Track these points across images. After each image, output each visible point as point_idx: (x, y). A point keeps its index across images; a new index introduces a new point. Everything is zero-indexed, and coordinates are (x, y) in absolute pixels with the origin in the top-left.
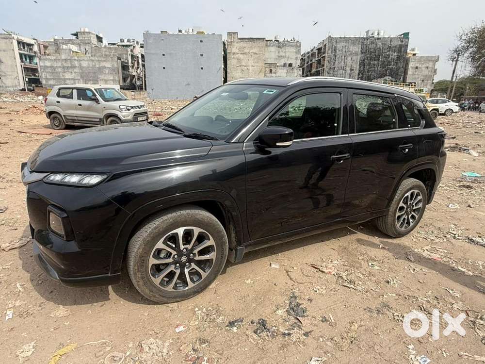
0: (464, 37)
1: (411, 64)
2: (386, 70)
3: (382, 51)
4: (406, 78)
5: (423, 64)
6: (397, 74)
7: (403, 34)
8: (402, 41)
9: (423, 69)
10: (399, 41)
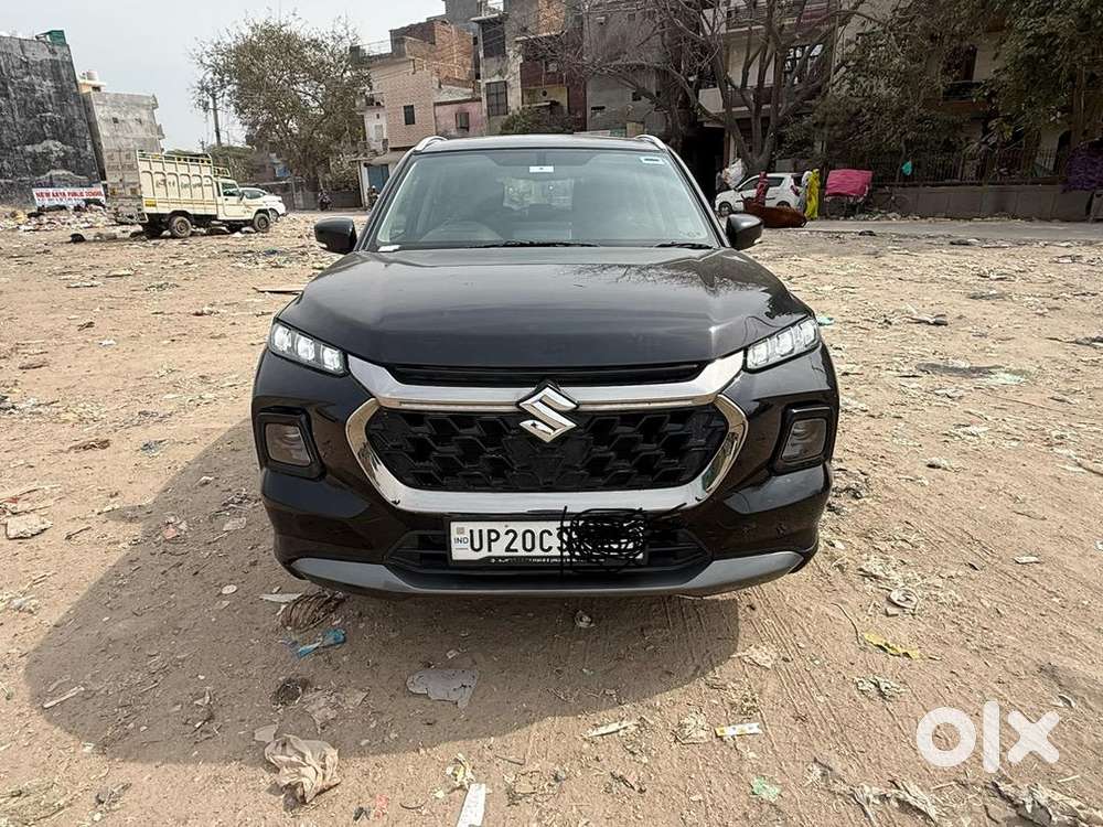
0: (207, 61)
1: (100, 113)
2: (41, 124)
3: (8, 72)
4: (100, 144)
5: (127, 112)
6: (73, 135)
7: (49, 33)
8: (53, 52)
9: (132, 124)
10: (43, 50)
